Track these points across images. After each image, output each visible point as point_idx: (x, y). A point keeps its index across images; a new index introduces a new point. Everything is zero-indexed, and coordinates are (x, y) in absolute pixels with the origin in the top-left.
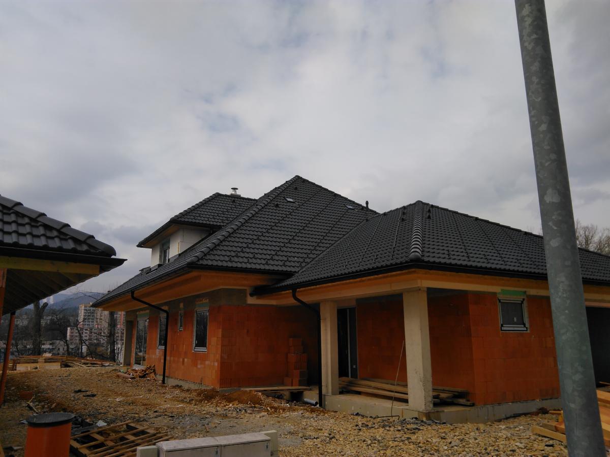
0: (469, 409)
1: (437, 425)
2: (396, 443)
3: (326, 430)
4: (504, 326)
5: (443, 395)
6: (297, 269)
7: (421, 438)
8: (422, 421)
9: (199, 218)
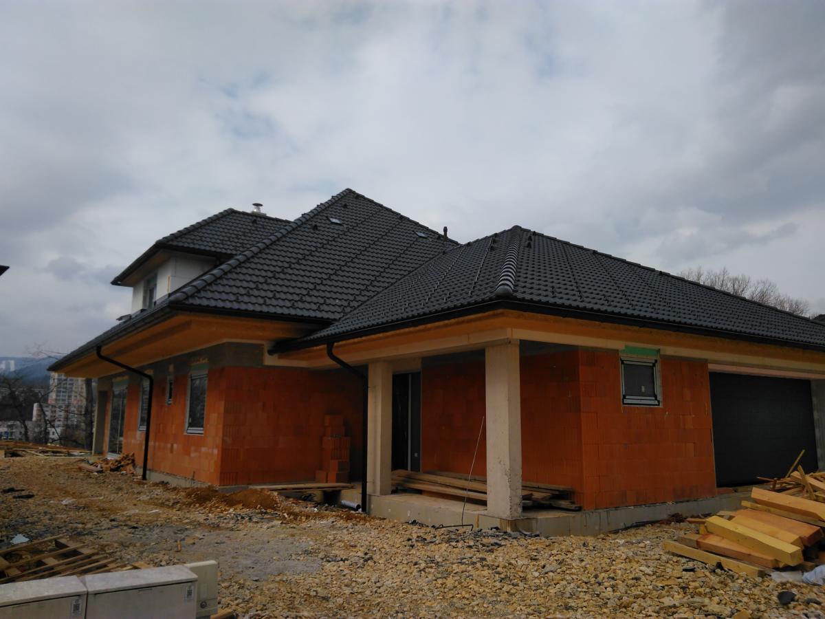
0: (573, 515)
1: (527, 537)
2: (463, 567)
3: (362, 546)
4: (627, 397)
5: (537, 495)
6: (337, 316)
7: (501, 559)
8: (505, 533)
9: (200, 243)
